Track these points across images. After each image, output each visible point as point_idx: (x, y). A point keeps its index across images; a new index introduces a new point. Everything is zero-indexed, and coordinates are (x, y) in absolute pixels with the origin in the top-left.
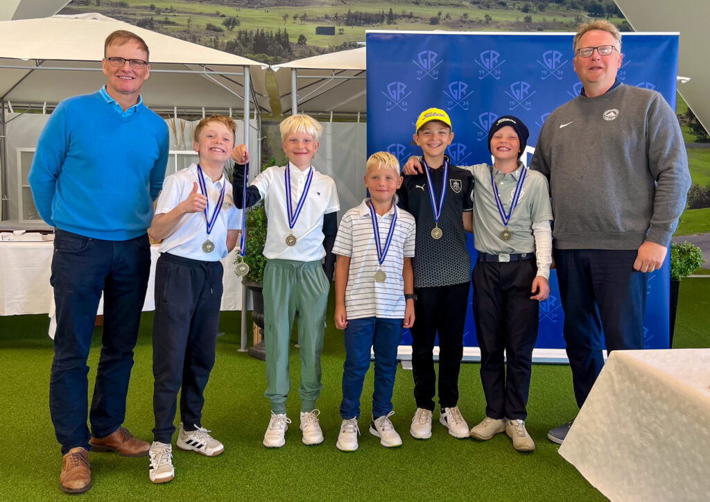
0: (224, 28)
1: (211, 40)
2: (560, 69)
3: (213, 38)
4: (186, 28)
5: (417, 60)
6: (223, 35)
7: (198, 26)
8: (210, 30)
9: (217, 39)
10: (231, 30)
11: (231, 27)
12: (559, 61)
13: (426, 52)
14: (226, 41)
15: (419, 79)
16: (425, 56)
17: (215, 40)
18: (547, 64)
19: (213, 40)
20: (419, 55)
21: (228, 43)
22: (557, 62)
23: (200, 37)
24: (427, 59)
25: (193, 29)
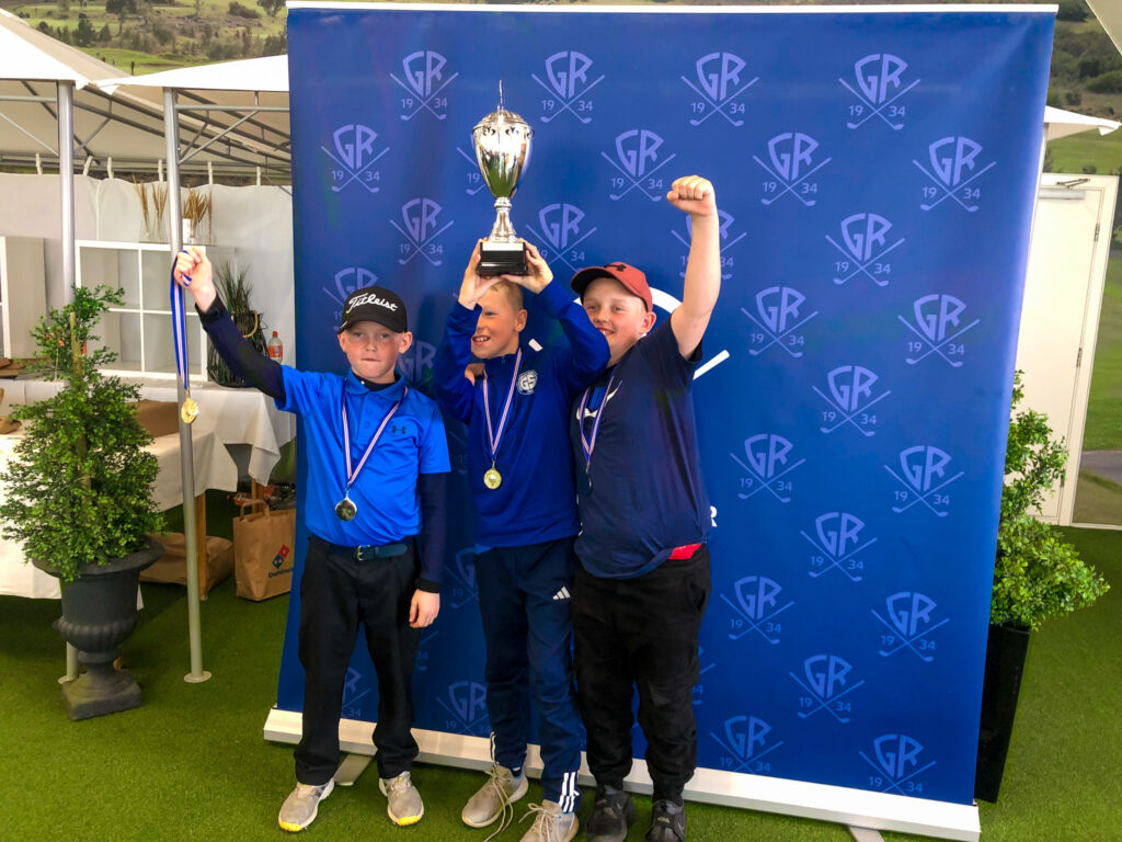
0: (260, 10)
1: (237, 35)
2: (738, 101)
3: (241, 29)
4: (193, 11)
5: (401, 75)
6: (260, 25)
7: (213, 8)
8: (236, 14)
9: (249, 31)
10: (273, 16)
11: (273, 9)
12: (736, 81)
13: (420, 54)
14: (264, 36)
15: (404, 118)
16: (419, 65)
17: (244, 35)
18: (706, 86)
19: (241, 34)
20: (406, 62)
21: (268, 40)
22: (730, 82)
23: (219, 28)
24: (424, 70)
25: (206, 12)
